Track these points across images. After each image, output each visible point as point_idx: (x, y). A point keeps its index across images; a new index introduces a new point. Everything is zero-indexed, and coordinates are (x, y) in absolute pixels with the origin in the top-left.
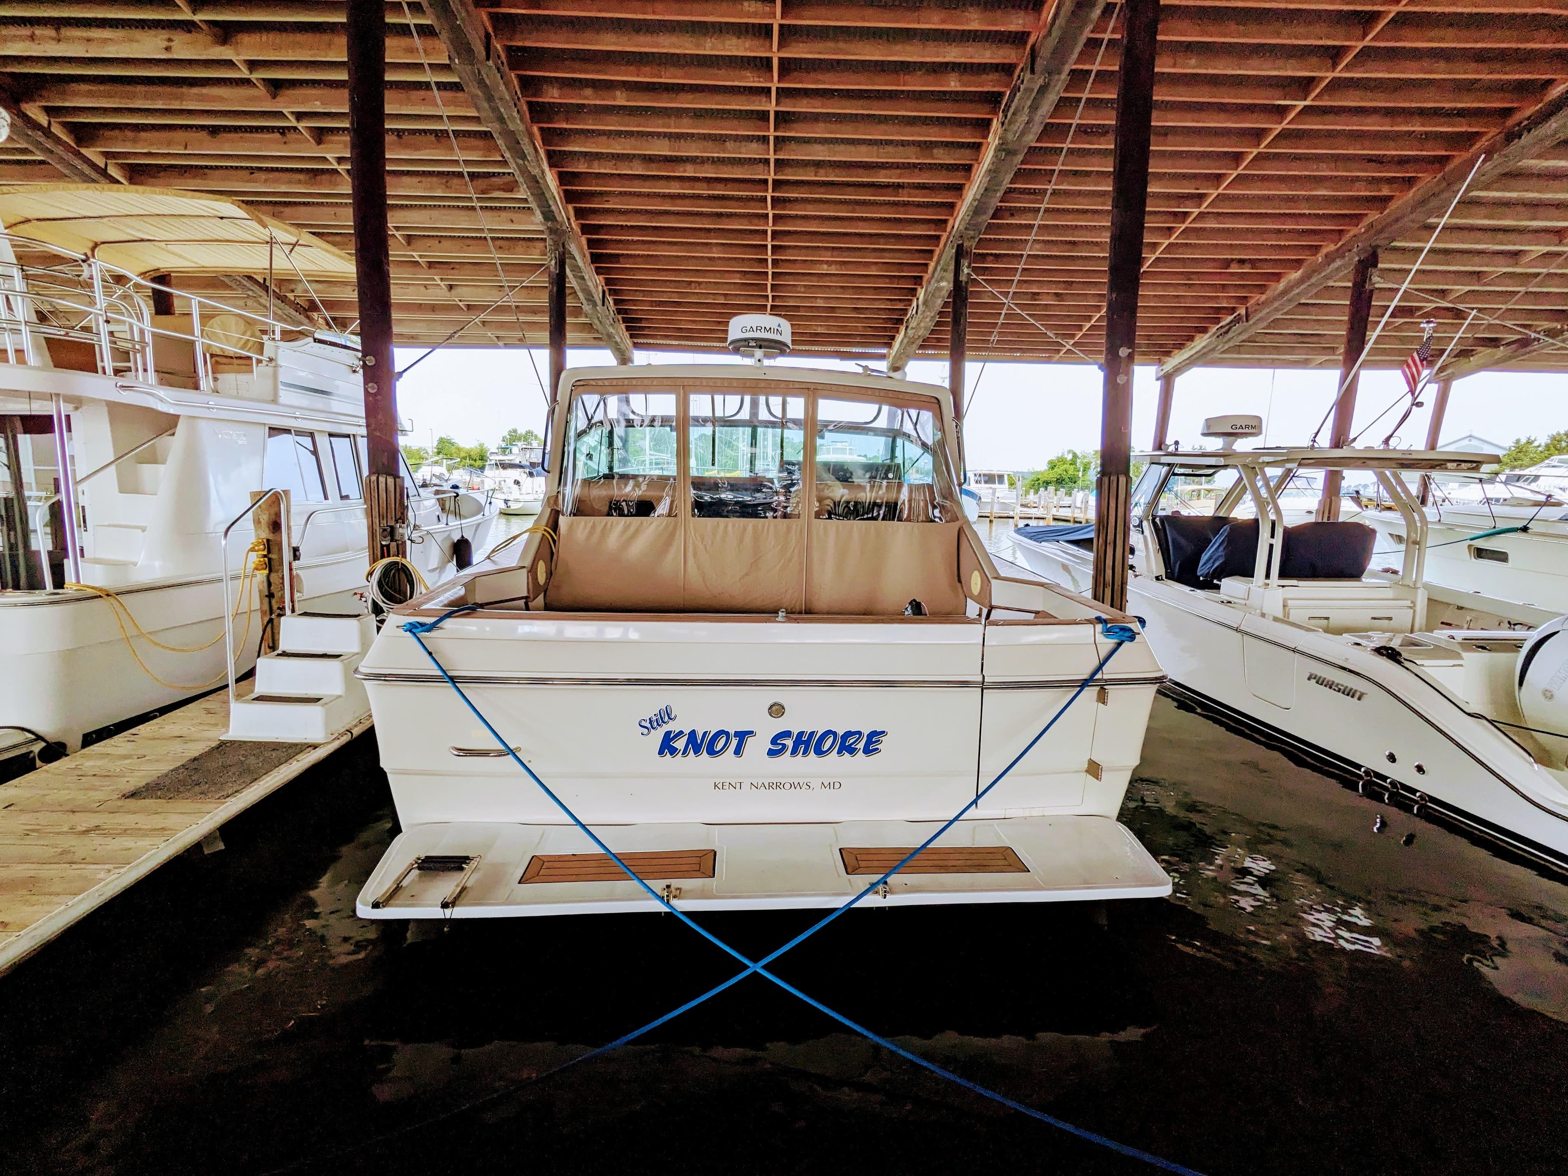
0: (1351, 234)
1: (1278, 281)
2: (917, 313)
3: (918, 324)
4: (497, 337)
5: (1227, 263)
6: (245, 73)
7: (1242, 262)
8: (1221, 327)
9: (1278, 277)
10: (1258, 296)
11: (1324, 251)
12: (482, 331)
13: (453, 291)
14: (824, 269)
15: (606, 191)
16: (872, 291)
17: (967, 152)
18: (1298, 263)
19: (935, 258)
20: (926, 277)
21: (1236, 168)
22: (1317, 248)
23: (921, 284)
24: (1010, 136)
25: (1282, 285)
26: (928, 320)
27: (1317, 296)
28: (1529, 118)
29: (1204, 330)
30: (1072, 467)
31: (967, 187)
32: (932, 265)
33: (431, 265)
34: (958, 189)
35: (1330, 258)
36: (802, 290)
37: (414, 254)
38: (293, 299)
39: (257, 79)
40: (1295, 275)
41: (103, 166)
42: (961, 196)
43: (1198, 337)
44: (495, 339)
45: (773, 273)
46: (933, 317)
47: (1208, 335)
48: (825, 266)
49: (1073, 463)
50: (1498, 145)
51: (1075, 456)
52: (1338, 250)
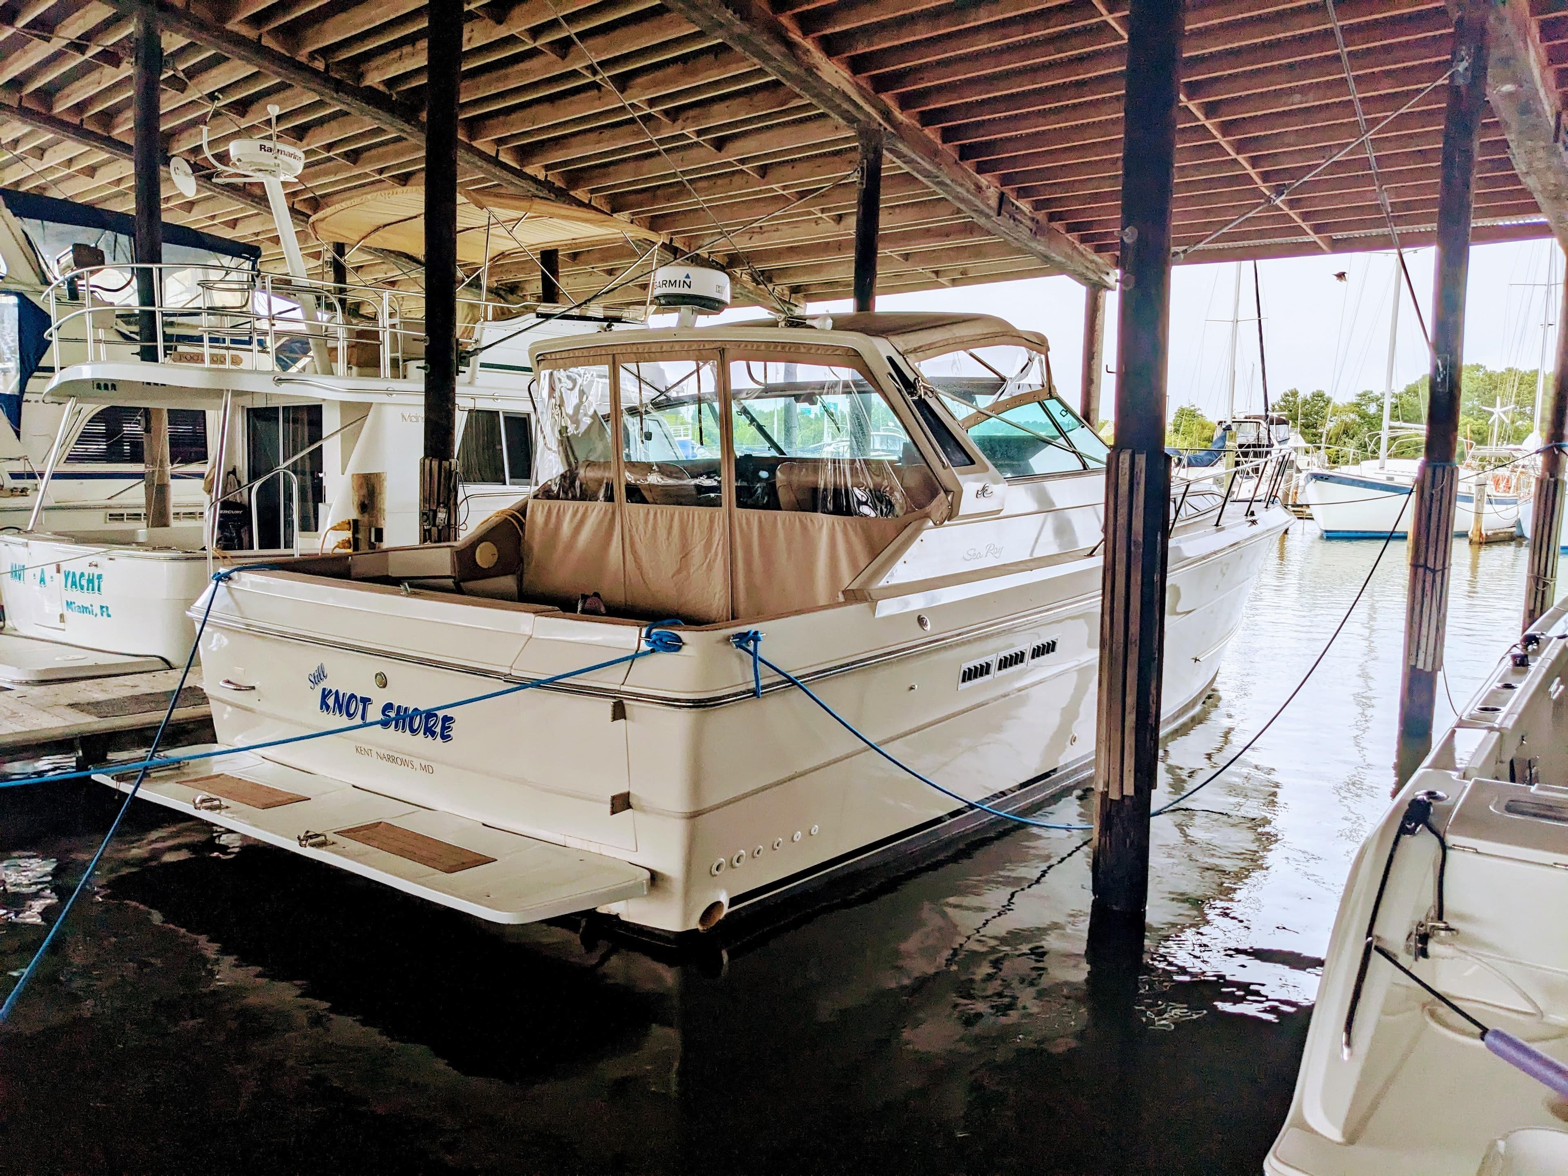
4: (937, 273)
6: (530, 45)
12: (905, 267)
13: (843, 223)
15: (911, 68)
33: (802, 195)
37: (773, 186)
38: (707, 256)
39: (543, 45)
41: (494, 154)
44: (933, 276)
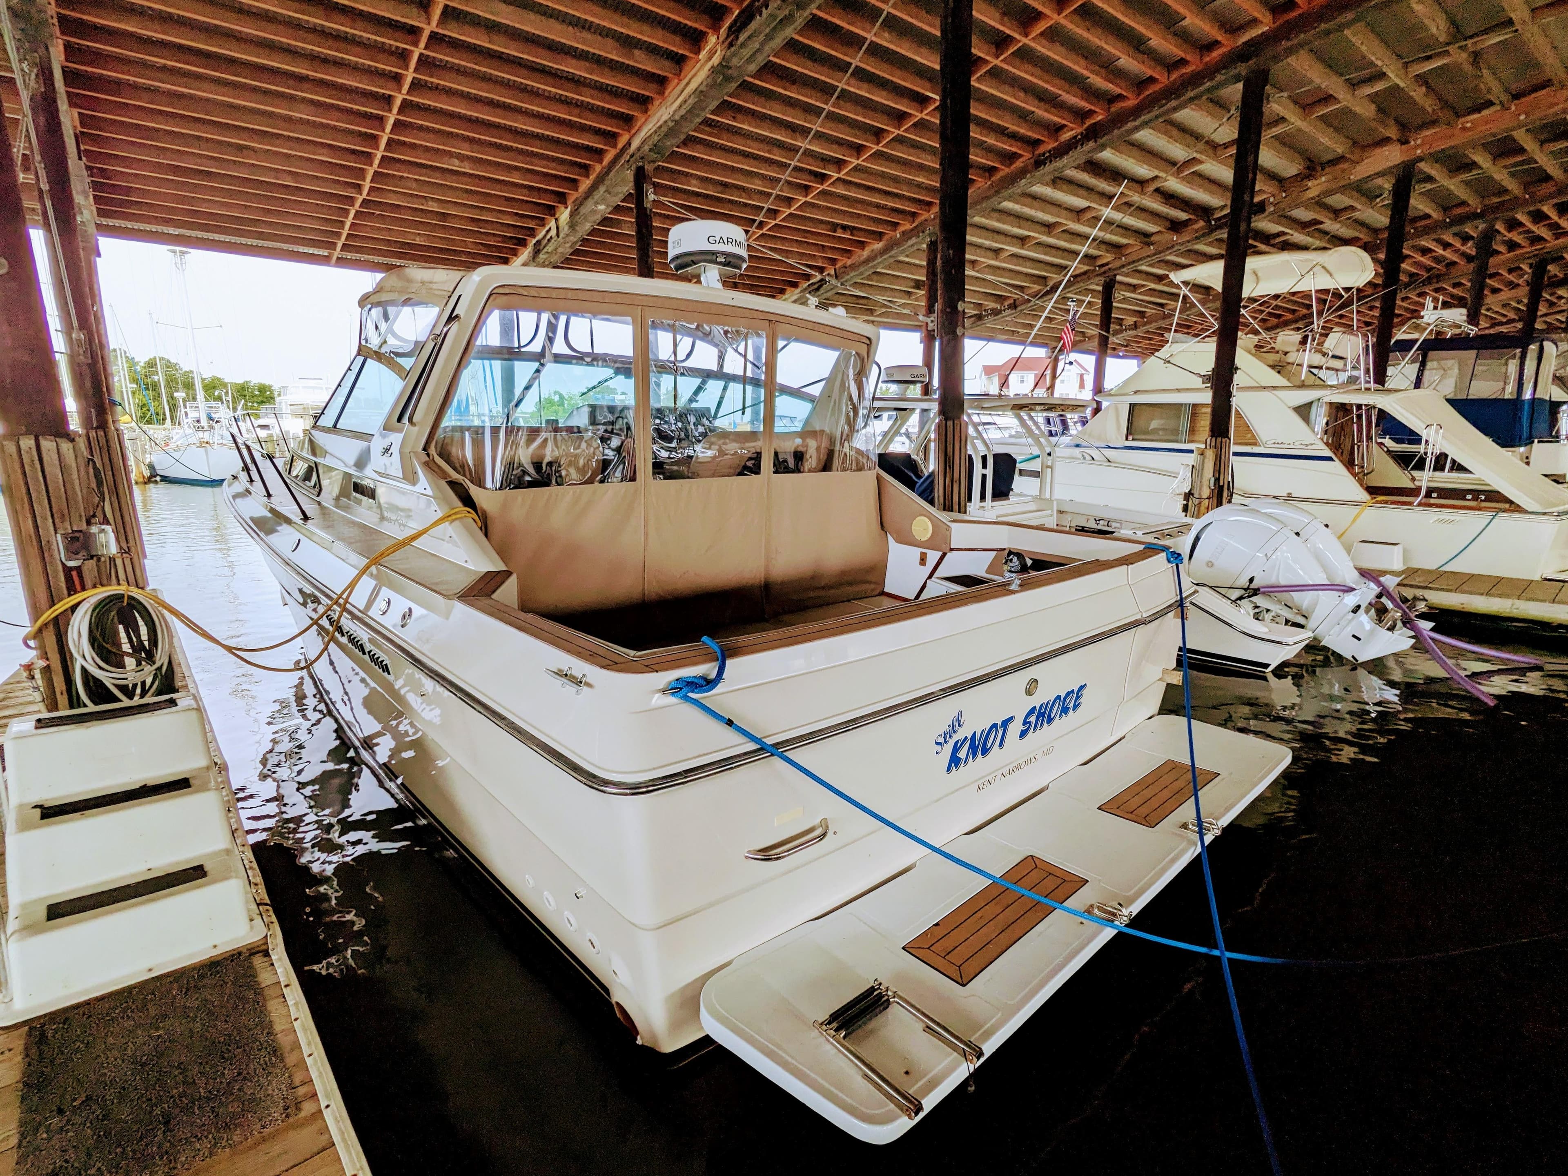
0: (923, 218)
1: (863, 249)
2: (558, 235)
3: (556, 249)
5: (835, 227)
7: (844, 228)
8: (812, 284)
9: (862, 245)
10: (846, 260)
11: (902, 229)
14: (454, 165)
16: (502, 201)
17: (667, 64)
18: (880, 236)
19: (592, 177)
20: (573, 196)
21: (878, 144)
22: (895, 225)
23: (565, 203)
24: (735, 61)
25: (866, 253)
26: (568, 245)
27: (889, 267)
28: (1050, 151)
29: (795, 285)
30: (561, 408)
31: (656, 103)
32: (585, 184)
34: (643, 102)
35: (906, 235)
36: (414, 185)
40: (878, 246)
42: (646, 111)
43: (789, 290)
45: (383, 157)
46: (575, 243)
47: (799, 290)
48: (456, 162)
49: (561, 404)
50: (1030, 168)
51: (561, 397)
52: (912, 230)
